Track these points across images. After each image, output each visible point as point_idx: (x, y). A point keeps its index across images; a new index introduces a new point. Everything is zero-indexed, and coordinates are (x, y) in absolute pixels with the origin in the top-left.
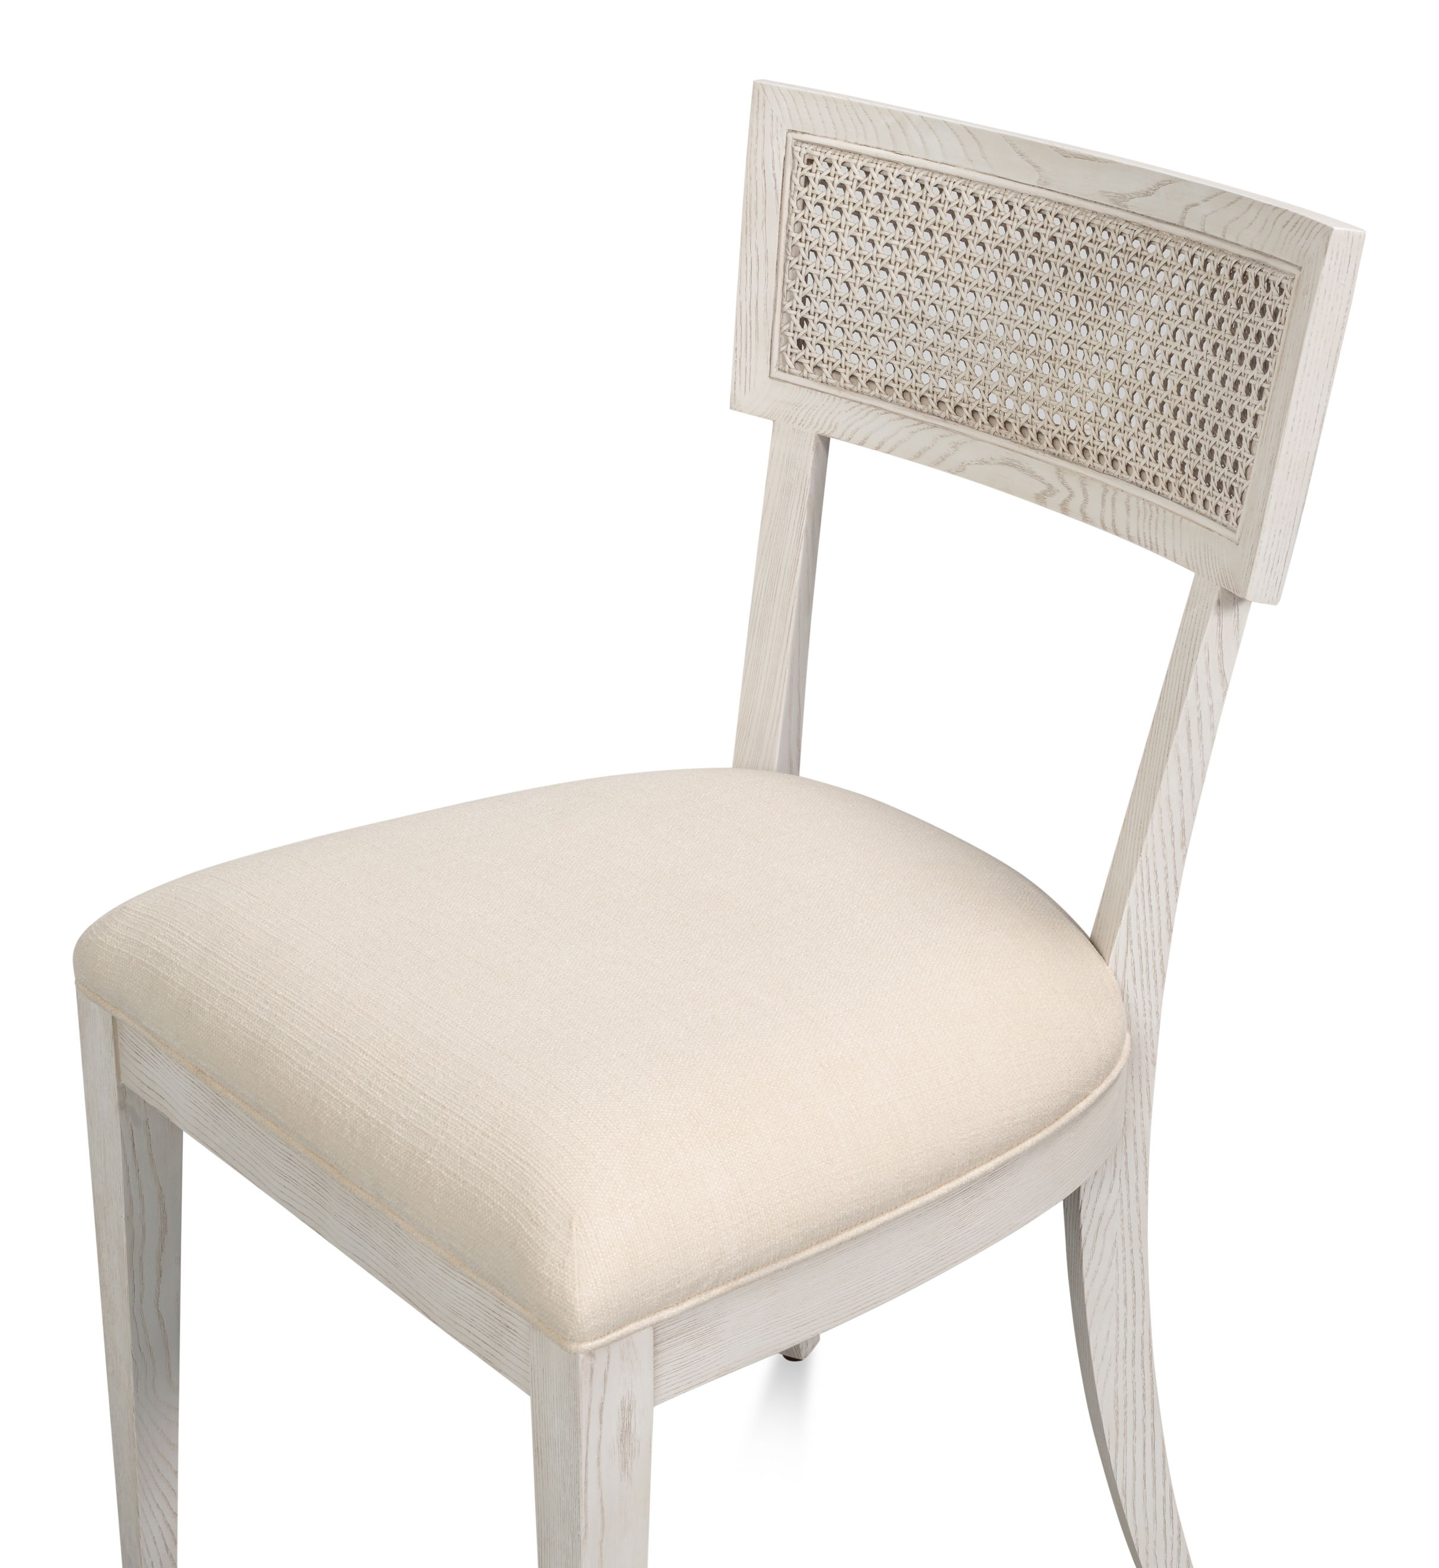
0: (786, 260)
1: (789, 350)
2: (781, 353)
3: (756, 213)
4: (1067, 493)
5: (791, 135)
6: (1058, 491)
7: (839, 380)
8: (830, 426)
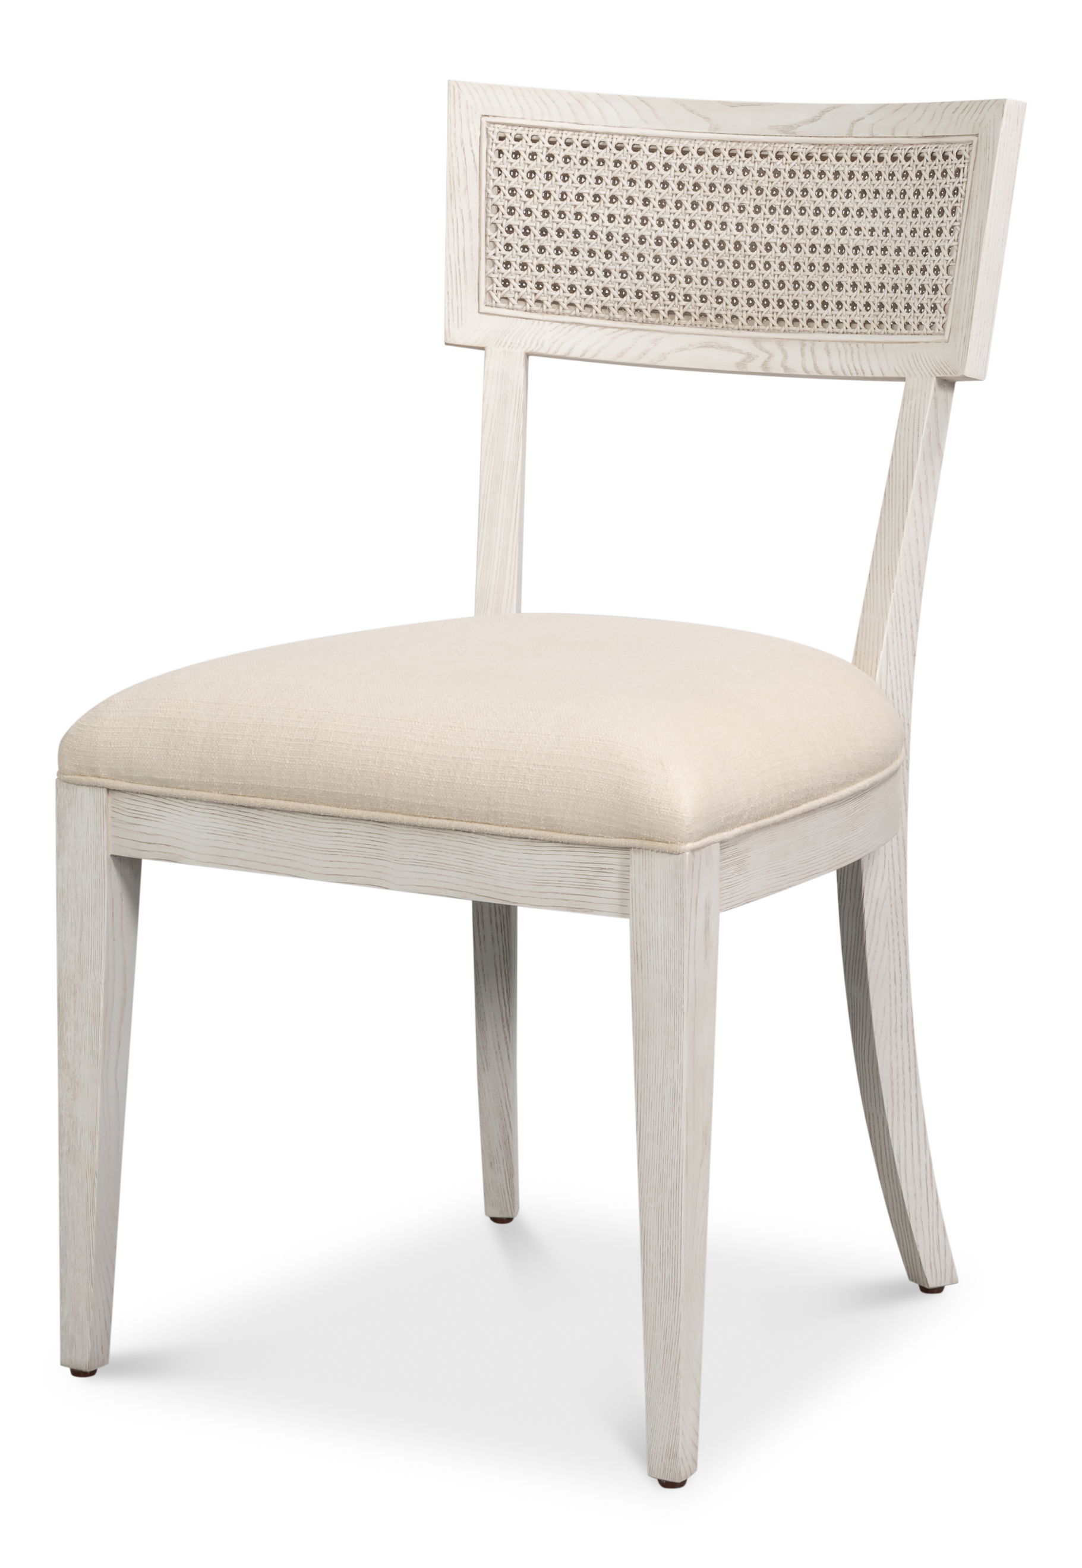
0: (487, 217)
1: (495, 288)
2: (487, 292)
3: (459, 183)
4: (767, 356)
5: (485, 119)
6: (757, 356)
7: (542, 307)
8: (537, 345)
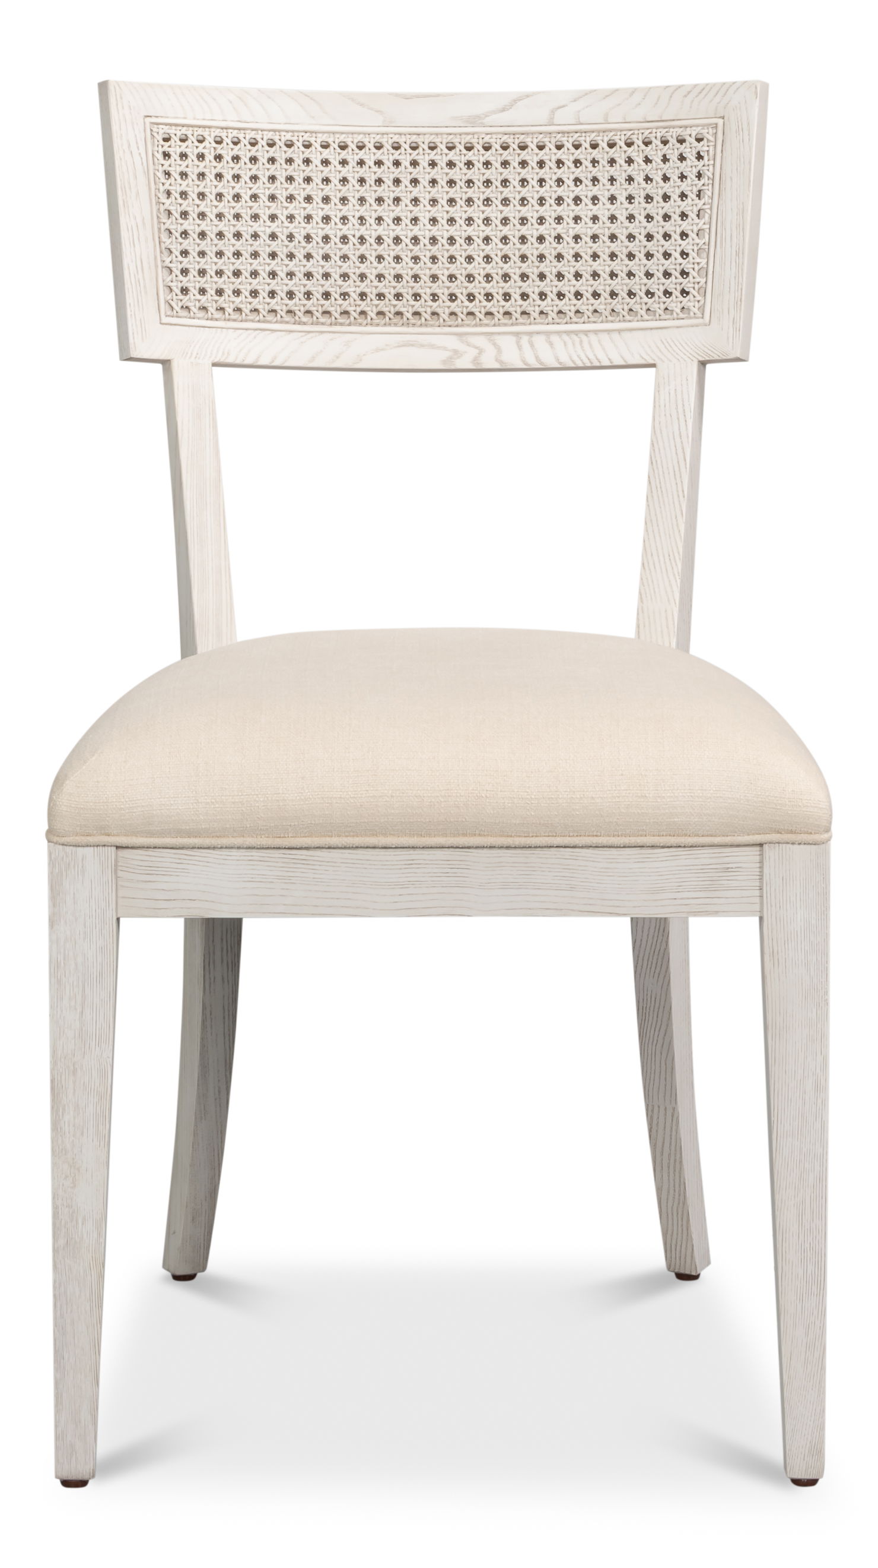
0: (159, 223)
1: (175, 297)
2: (167, 302)
4: (477, 351)
5: (148, 120)
6: (466, 352)
7: (224, 313)
